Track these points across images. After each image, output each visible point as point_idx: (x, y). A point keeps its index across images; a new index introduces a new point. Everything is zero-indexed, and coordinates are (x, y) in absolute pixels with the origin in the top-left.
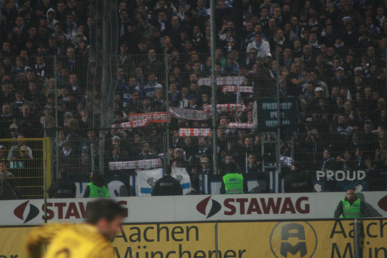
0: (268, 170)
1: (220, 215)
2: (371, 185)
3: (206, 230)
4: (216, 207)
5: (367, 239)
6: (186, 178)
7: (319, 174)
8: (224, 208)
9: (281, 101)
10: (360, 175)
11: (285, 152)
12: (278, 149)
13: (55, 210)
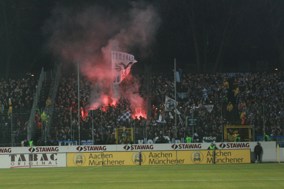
1: (177, 149)
2: (217, 141)
3: (174, 153)
4: (177, 147)
5: (216, 156)
6: (169, 139)
7: (204, 138)
8: (179, 147)
9: (194, 118)
10: (215, 138)
11: (195, 132)
12: (193, 132)
13: (134, 147)
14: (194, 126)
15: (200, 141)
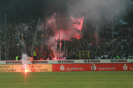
0: (121, 56)
7: (129, 56)
9: (123, 46)
11: (124, 53)
12: (123, 53)
13: (90, 61)
14: (123, 49)
15: (127, 58)
